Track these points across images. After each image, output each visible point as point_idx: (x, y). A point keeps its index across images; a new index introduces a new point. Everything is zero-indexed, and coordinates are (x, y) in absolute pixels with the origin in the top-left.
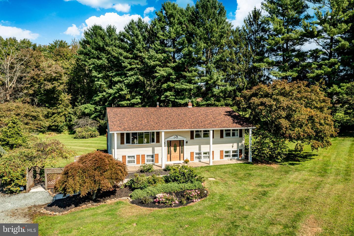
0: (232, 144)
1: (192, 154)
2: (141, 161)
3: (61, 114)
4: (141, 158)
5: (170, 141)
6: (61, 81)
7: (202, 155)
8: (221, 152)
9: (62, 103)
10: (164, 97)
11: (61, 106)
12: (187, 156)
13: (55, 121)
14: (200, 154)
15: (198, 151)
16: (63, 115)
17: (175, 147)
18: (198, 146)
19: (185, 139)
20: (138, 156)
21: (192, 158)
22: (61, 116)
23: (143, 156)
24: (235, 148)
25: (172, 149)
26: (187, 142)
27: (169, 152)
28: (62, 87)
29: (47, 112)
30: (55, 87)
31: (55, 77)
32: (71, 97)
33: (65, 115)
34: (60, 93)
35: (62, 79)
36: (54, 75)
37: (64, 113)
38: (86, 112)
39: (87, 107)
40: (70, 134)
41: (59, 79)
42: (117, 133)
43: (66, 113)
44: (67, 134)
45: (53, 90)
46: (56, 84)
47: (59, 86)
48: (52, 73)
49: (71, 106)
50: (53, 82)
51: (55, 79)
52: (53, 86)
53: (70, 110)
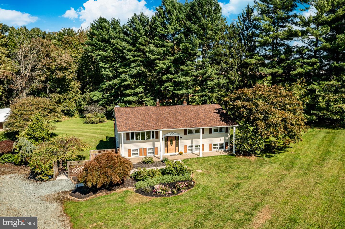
0: (220, 138)
1: (185, 147)
2: (143, 153)
3: (72, 100)
4: (143, 151)
5: (167, 137)
6: (71, 70)
7: (194, 148)
8: (210, 145)
9: (72, 90)
10: (164, 88)
11: (72, 92)
12: (181, 148)
13: (66, 106)
14: (192, 146)
15: (191, 145)
16: (74, 100)
17: (171, 141)
18: (191, 140)
19: (179, 135)
20: (141, 150)
21: (185, 150)
22: (72, 102)
23: (145, 149)
24: (222, 142)
25: (169, 143)
26: (181, 138)
27: (166, 145)
28: (72, 75)
29: (59, 98)
30: (65, 75)
31: (65, 67)
32: (80, 85)
33: (75, 100)
34: (70, 81)
35: (72, 68)
36: (65, 65)
37: (74, 99)
38: (94, 100)
39: (95, 95)
40: (80, 118)
41: (70, 68)
42: (123, 133)
43: (77, 99)
44: (78, 118)
45: (64, 78)
46: (66, 73)
47: (69, 75)
48: (63, 63)
49: (80, 92)
50: (64, 72)
51: (65, 69)
52: (63, 75)
53: (80, 96)
